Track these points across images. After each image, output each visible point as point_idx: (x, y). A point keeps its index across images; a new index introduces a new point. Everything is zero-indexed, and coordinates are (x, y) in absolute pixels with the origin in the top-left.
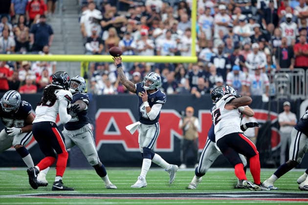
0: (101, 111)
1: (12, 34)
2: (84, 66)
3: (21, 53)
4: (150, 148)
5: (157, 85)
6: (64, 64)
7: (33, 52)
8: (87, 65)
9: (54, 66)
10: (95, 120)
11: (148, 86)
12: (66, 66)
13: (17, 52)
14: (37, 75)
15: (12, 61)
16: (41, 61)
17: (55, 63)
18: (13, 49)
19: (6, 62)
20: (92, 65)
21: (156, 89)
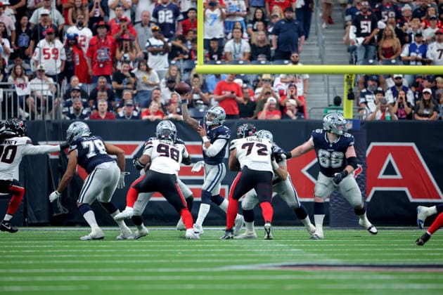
0: (373, 144)
1: (245, 35)
2: (349, 81)
3: (259, 63)
4: (208, 191)
5: (221, 120)
6: (320, 77)
7: (276, 62)
8: (353, 78)
9: (305, 81)
10: (364, 157)
11: (211, 120)
12: (323, 80)
13: (253, 62)
14: (282, 94)
15: (247, 74)
16: (288, 74)
17: (307, 76)
18: (247, 57)
19: (237, 76)
20: (360, 78)
21: (220, 124)
